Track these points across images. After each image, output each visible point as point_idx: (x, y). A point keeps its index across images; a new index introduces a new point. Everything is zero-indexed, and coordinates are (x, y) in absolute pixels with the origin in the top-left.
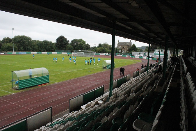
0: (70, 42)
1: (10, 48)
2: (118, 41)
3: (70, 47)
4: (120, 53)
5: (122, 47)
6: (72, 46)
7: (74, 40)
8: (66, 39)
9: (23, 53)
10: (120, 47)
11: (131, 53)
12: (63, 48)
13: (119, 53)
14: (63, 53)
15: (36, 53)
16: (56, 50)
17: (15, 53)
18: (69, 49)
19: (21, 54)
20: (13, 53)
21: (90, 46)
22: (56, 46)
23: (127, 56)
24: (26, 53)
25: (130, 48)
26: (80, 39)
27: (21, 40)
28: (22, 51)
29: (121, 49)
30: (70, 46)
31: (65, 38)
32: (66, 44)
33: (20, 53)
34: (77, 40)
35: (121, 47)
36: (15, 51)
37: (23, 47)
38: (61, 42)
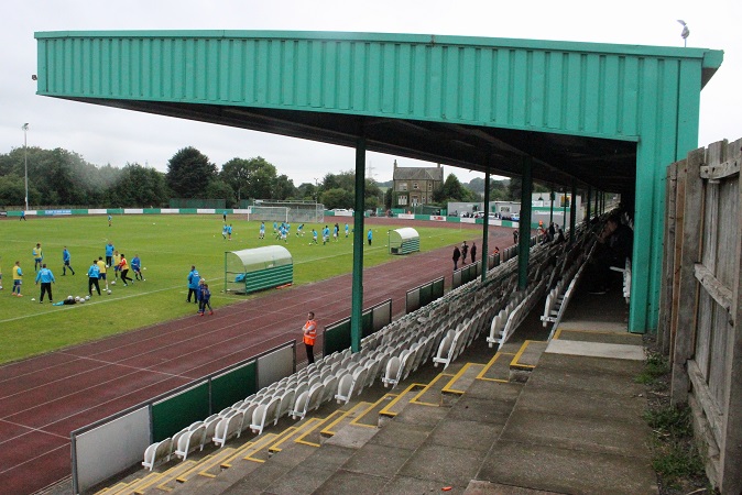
0: (220, 169)
1: (17, 196)
2: (395, 164)
3: (222, 188)
4: (401, 207)
5: (410, 185)
6: (228, 185)
7: (231, 162)
8: (206, 159)
9: (59, 212)
10: (403, 186)
11: (446, 208)
12: (197, 192)
13: (397, 207)
14: (199, 211)
15: (104, 211)
16: (172, 201)
17: (34, 212)
18: (220, 194)
19: (51, 216)
20: (27, 212)
21: (291, 182)
22: (170, 185)
23: (432, 218)
24: (68, 212)
25: (438, 188)
26: (255, 157)
27: (51, 166)
28: (55, 204)
29: (407, 194)
30: (221, 185)
31: (202, 157)
32: (208, 178)
33: (50, 212)
34: (246, 162)
35: (405, 185)
36: (32, 204)
37: (59, 192)
38: (188, 171)
